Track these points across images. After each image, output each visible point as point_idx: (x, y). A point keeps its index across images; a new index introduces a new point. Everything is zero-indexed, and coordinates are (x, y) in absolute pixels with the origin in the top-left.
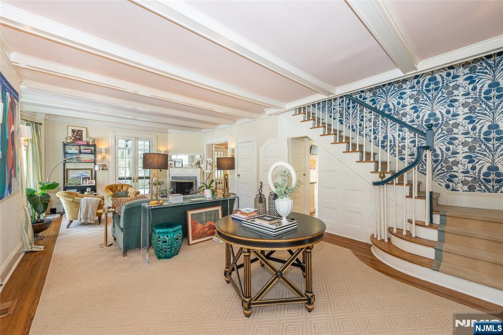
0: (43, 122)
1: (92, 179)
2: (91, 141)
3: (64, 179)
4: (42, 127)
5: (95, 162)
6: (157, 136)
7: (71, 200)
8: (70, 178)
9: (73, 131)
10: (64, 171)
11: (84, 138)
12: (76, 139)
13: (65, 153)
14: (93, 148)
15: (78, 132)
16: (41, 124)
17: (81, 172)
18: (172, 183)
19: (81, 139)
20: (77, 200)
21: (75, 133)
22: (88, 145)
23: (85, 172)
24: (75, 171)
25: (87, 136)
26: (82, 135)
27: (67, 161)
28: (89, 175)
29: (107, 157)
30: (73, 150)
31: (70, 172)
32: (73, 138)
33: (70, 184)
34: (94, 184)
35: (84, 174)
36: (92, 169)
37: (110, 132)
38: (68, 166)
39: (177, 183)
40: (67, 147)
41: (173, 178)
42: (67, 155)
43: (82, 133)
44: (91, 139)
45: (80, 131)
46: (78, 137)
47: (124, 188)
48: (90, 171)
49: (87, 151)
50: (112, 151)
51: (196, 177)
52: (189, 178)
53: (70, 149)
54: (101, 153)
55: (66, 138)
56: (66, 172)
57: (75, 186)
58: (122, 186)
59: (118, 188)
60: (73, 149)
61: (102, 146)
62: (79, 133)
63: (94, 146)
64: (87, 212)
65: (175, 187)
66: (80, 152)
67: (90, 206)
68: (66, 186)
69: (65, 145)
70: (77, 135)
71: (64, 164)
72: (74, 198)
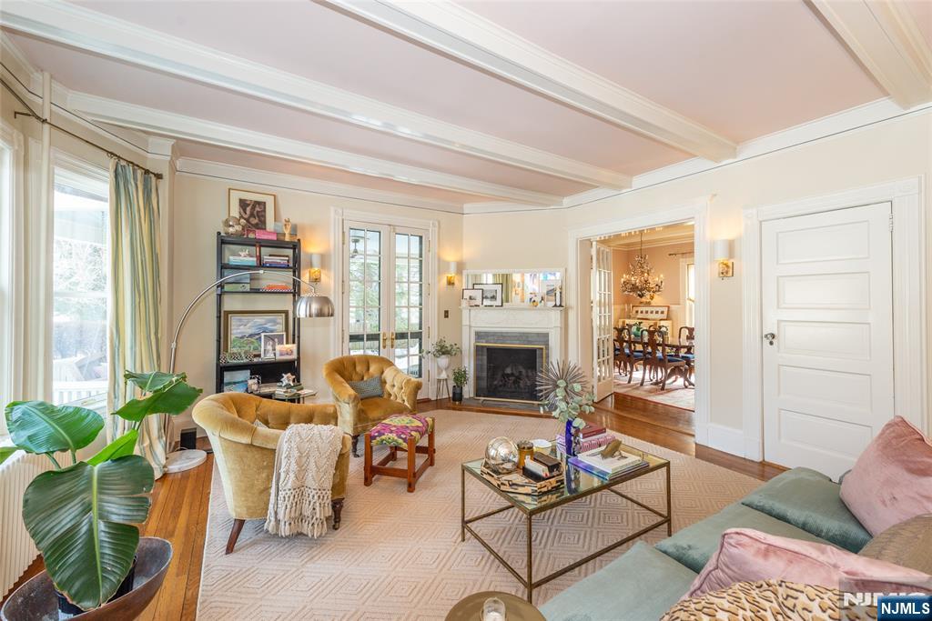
0: (166, 172)
1: (287, 343)
2: (287, 232)
3: (219, 341)
4: (164, 186)
5: (296, 292)
6: (439, 223)
7: (246, 440)
8: (233, 337)
9: (243, 204)
10: (219, 317)
11: (270, 225)
12: (249, 227)
13: (223, 267)
14: (290, 252)
15: (253, 208)
16: (159, 176)
17: (259, 320)
18: (478, 349)
19: (261, 225)
20: (266, 437)
21: (248, 209)
22: (279, 244)
23: (270, 321)
24: (245, 318)
25: (276, 219)
26: (264, 216)
27: (227, 288)
28: (279, 329)
29: (323, 278)
30: (243, 256)
31: (234, 320)
32: (243, 221)
33: (234, 356)
34: (294, 356)
35: (269, 326)
36: (286, 313)
37: (332, 209)
38: (230, 303)
39: (490, 350)
40: (227, 249)
41: (479, 335)
42: (226, 272)
43: (264, 211)
44: (289, 227)
45: (258, 203)
46: (254, 221)
47: (373, 368)
48: (281, 318)
49: (277, 260)
50: (335, 261)
51: (546, 335)
52: (524, 336)
53: (235, 254)
54: (311, 265)
55: (227, 224)
56: (223, 318)
57: (245, 361)
58: (367, 361)
59: (358, 369)
60: (243, 254)
61: (311, 248)
62: (257, 209)
63: (295, 246)
64: (300, 490)
65: (485, 362)
66: (261, 265)
67: (312, 466)
68: (222, 362)
69: (223, 241)
70: (252, 215)
71: (220, 296)
72: (253, 432)
